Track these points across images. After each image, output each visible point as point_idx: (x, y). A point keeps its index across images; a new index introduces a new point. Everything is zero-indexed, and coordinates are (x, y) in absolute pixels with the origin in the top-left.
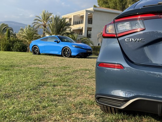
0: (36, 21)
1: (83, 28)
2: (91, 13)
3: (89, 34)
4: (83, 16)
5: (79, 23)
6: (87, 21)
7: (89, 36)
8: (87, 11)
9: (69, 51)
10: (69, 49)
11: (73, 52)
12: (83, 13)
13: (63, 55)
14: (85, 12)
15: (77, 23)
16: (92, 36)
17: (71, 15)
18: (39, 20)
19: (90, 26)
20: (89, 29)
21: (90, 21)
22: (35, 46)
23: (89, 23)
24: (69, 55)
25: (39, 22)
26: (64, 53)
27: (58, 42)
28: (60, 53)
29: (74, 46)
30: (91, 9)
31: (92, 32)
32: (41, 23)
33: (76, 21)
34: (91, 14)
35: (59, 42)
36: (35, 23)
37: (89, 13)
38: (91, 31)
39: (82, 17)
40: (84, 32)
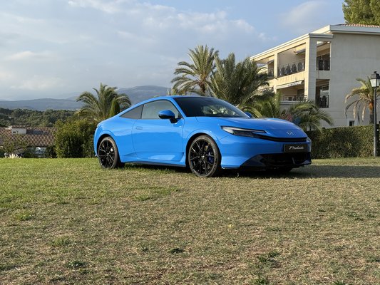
0: (181, 75)
1: (303, 81)
2: (326, 40)
3: (321, 97)
4: (304, 51)
5: (295, 71)
6: (315, 63)
7: (322, 102)
8: (313, 37)
9: (210, 150)
10: (212, 144)
11: (227, 155)
12: (302, 43)
13: (191, 167)
14: (308, 41)
15: (289, 71)
16: (330, 102)
17: (273, 54)
18: (188, 72)
19: (324, 75)
20: (322, 85)
21: (323, 62)
22: (107, 139)
23: (321, 69)
24: (214, 165)
25: (189, 76)
26: (196, 161)
27: (173, 120)
28: (182, 161)
29: (229, 130)
30: (325, 30)
31: (329, 91)
32: (194, 78)
33: (286, 67)
34: (325, 43)
35: (180, 117)
36: (178, 79)
37: (318, 43)
38: (327, 88)
39: (301, 54)
40: (306, 92)
